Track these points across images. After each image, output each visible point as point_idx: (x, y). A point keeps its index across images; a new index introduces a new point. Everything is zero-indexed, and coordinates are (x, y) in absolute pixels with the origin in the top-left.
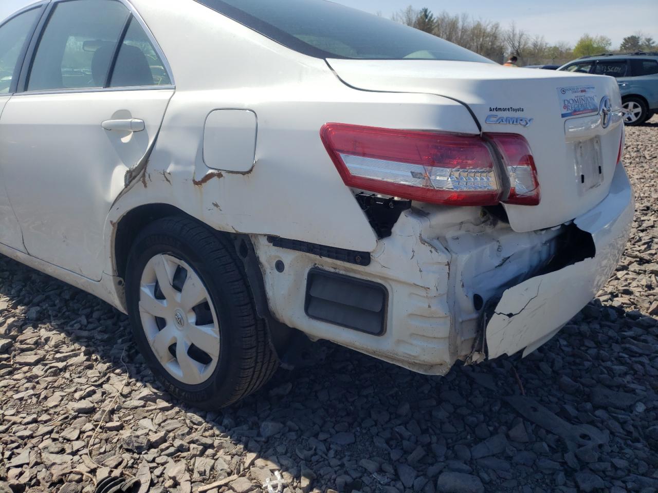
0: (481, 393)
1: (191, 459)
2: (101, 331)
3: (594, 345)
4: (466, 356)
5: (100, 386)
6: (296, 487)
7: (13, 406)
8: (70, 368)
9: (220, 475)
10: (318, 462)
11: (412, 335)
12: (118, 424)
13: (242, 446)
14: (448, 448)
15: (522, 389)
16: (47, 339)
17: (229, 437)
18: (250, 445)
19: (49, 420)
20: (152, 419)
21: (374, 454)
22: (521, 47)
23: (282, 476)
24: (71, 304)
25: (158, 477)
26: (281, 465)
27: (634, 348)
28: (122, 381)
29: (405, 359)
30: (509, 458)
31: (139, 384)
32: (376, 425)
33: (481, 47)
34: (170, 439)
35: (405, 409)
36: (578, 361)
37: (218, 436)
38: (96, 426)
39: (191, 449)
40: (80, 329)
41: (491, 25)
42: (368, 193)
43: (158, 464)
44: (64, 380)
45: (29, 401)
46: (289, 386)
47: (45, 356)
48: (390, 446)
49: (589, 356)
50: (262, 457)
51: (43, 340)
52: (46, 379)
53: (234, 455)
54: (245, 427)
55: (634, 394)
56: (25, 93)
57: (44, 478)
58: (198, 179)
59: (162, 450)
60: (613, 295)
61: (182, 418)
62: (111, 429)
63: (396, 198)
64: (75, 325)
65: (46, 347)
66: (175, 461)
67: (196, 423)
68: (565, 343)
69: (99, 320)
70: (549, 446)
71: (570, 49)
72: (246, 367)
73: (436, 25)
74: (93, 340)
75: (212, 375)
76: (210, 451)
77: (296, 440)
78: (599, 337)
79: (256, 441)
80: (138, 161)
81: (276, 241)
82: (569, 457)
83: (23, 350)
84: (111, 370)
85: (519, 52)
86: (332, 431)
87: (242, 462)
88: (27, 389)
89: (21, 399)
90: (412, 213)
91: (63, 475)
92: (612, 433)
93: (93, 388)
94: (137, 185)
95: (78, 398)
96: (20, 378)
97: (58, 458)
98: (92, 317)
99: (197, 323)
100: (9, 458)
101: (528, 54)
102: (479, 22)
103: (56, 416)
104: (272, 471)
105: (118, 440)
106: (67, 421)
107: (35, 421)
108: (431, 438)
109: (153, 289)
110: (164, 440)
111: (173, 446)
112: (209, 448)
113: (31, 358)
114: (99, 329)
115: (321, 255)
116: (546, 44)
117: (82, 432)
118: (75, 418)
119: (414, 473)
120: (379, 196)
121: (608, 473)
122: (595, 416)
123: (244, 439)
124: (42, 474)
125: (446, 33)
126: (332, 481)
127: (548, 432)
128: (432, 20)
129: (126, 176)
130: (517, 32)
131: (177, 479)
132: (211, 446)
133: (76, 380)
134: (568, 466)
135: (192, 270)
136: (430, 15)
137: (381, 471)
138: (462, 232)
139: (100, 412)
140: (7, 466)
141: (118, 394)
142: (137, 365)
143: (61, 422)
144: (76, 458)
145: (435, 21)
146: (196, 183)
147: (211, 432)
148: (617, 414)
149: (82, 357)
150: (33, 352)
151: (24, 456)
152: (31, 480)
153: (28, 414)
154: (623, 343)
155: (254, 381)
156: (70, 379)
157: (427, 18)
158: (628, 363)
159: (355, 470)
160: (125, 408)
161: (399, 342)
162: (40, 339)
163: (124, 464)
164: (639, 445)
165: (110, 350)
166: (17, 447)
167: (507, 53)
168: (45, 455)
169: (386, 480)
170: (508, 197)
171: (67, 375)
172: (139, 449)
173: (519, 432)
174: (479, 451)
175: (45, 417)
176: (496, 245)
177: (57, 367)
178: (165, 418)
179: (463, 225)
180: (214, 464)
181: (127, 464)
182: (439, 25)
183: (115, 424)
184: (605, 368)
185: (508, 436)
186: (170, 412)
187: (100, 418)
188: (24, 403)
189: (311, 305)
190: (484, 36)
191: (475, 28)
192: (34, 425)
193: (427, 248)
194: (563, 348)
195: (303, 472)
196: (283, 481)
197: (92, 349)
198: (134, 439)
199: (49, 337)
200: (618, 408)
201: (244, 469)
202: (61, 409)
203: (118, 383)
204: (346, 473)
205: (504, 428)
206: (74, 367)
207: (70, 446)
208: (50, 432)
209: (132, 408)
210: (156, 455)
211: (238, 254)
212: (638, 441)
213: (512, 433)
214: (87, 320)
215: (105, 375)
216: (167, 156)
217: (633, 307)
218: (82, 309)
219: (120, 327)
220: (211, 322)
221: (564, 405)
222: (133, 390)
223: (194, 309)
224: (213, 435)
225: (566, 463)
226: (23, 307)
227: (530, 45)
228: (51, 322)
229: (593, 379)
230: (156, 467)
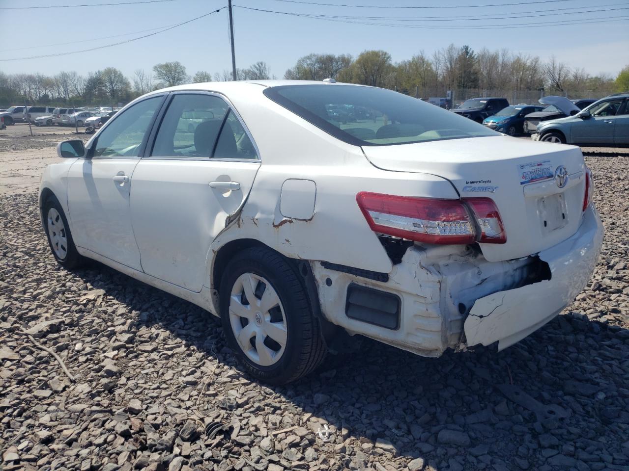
0: (478, 381)
1: (266, 416)
2: (194, 331)
3: (576, 351)
4: (455, 345)
5: (199, 367)
6: (339, 435)
7: (142, 378)
8: (176, 355)
9: (286, 425)
10: (354, 421)
11: (417, 329)
12: (215, 392)
13: (301, 409)
14: (449, 416)
15: (512, 380)
16: (157, 335)
17: (292, 403)
18: (306, 409)
19: (168, 388)
20: (237, 391)
21: (394, 417)
22: (562, 79)
23: (329, 429)
24: (170, 311)
25: (245, 425)
26: (329, 422)
27: (607, 354)
28: (214, 365)
29: (413, 346)
30: (492, 425)
31: (226, 367)
32: (397, 400)
33: (521, 81)
34: (251, 402)
35: (419, 390)
36: (559, 361)
37: (284, 402)
38: (200, 393)
39: (266, 409)
40: (180, 328)
41: (531, 60)
42: (386, 236)
43: (244, 417)
44: (173, 363)
45: (152, 375)
46: (334, 372)
47: (157, 347)
48: (407, 414)
49: (569, 358)
50: (315, 416)
51: (154, 335)
52: (161, 361)
53: (296, 414)
54: (303, 397)
55: (599, 386)
56: (151, 158)
57: (171, 422)
58: (276, 224)
59: (246, 409)
60: (603, 313)
61: (258, 390)
62: (209, 395)
63: (404, 239)
64: (176, 326)
65: (157, 341)
66: (256, 417)
67: (269, 393)
68: (552, 349)
69: (192, 322)
70: (523, 418)
71: (612, 80)
72: (305, 352)
73: (477, 60)
74: (190, 337)
75: (280, 359)
76: (278, 412)
77: (339, 407)
78: (581, 345)
79: (311, 407)
80: (235, 210)
81: (327, 265)
82: (537, 426)
83: (142, 342)
84: (205, 357)
85: (559, 84)
86: (365, 402)
87: (301, 419)
88: (150, 367)
89: (147, 374)
90: (415, 249)
91: (182, 420)
92: (574, 412)
93: (194, 369)
94: (234, 226)
95: (185, 375)
96: (143, 360)
97: (178, 410)
98: (187, 320)
99: (271, 321)
100: (146, 409)
101: (569, 85)
102: (519, 57)
103: (171, 386)
104: (322, 425)
105: (215, 402)
106: (180, 389)
107: (158, 388)
108: (436, 410)
109: (240, 298)
110: (246, 403)
111: (253, 407)
112: (278, 410)
113: (148, 347)
114: (193, 329)
115: (356, 275)
116: (588, 75)
117: (191, 396)
118: (185, 387)
119: (421, 430)
120: (394, 237)
121: (564, 437)
122: (564, 400)
123: (302, 404)
124: (169, 419)
125: (486, 68)
126: (364, 433)
127: (525, 409)
128: (472, 56)
129: (226, 220)
130: (557, 65)
131: (258, 426)
132: (279, 408)
133: (182, 363)
134: (536, 431)
135: (269, 284)
136: (471, 52)
137: (398, 428)
138: (451, 261)
139: (201, 384)
140: (146, 413)
141: (212, 373)
142: (224, 355)
143: (176, 389)
144: (189, 411)
145: (475, 57)
146: (275, 226)
147: (279, 399)
148: (581, 399)
149: (183, 348)
150: (149, 344)
151: (155, 408)
152: (163, 422)
153: (153, 383)
154: (600, 350)
155: (310, 363)
156: (177, 362)
157: (467, 55)
158: (599, 364)
159: (380, 427)
160: (217, 383)
161: (408, 334)
162: (152, 334)
163: (221, 416)
164: (593, 420)
165: (203, 344)
166: (150, 403)
167: (547, 85)
168: (169, 408)
169: (401, 434)
170: (480, 238)
171: (175, 359)
172: (231, 408)
173: (502, 408)
174: (471, 419)
175: (164, 386)
176: (476, 270)
177: (167, 354)
178: (246, 390)
179: (451, 257)
180: (282, 419)
181: (223, 417)
182: (479, 60)
183: (212, 392)
184: (580, 367)
185: (494, 411)
186: (249, 386)
187: (202, 388)
188: (149, 376)
189: (350, 309)
190: (524, 69)
191: (515, 63)
192: (158, 390)
193: (424, 271)
194: (550, 352)
195: (343, 425)
196: (330, 431)
197: (190, 343)
198: (227, 401)
199: (159, 334)
200: (582, 395)
201: (303, 423)
202: (174, 381)
203: (211, 366)
204: (374, 428)
205: (492, 405)
206: (178, 355)
207: (184, 405)
208: (170, 395)
209: (223, 383)
210: (242, 412)
211: (301, 274)
212: (592, 417)
213: (497, 408)
214: (184, 322)
215: (201, 360)
216: (256, 208)
217: (617, 323)
218: (179, 315)
219: (208, 328)
220: (282, 320)
221: (542, 392)
222: (222, 371)
223: (269, 311)
224: (280, 402)
225: (534, 429)
226: (137, 312)
227: (571, 77)
228: (158, 324)
229: (568, 375)
230: (243, 419)
